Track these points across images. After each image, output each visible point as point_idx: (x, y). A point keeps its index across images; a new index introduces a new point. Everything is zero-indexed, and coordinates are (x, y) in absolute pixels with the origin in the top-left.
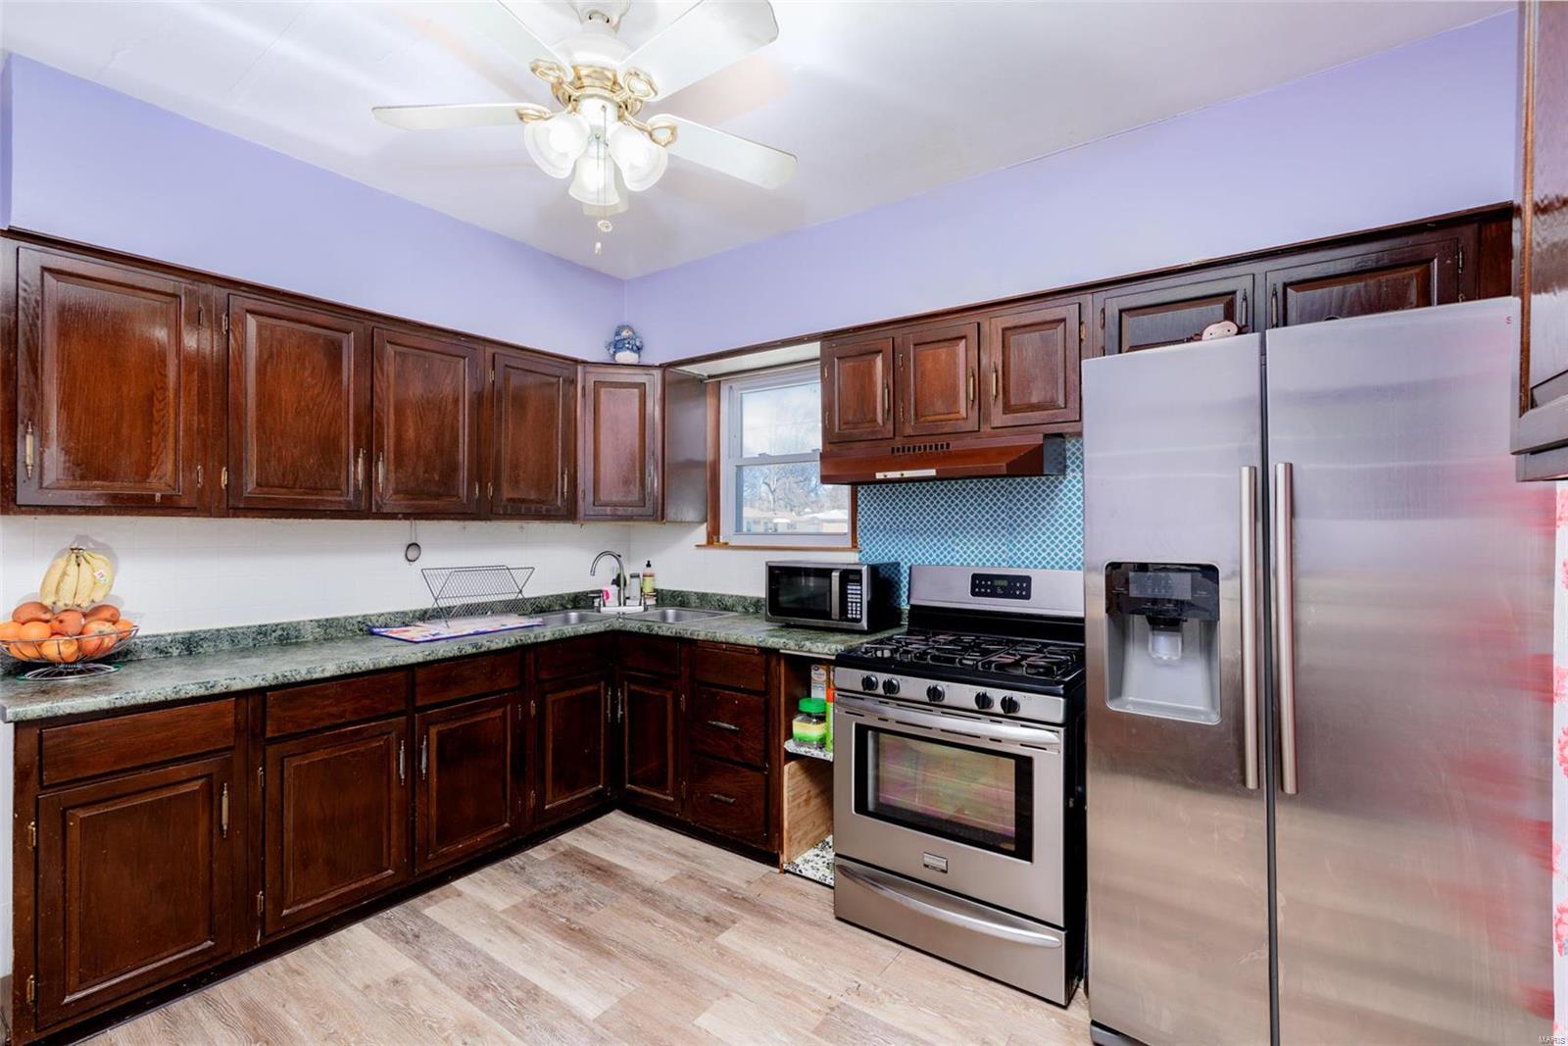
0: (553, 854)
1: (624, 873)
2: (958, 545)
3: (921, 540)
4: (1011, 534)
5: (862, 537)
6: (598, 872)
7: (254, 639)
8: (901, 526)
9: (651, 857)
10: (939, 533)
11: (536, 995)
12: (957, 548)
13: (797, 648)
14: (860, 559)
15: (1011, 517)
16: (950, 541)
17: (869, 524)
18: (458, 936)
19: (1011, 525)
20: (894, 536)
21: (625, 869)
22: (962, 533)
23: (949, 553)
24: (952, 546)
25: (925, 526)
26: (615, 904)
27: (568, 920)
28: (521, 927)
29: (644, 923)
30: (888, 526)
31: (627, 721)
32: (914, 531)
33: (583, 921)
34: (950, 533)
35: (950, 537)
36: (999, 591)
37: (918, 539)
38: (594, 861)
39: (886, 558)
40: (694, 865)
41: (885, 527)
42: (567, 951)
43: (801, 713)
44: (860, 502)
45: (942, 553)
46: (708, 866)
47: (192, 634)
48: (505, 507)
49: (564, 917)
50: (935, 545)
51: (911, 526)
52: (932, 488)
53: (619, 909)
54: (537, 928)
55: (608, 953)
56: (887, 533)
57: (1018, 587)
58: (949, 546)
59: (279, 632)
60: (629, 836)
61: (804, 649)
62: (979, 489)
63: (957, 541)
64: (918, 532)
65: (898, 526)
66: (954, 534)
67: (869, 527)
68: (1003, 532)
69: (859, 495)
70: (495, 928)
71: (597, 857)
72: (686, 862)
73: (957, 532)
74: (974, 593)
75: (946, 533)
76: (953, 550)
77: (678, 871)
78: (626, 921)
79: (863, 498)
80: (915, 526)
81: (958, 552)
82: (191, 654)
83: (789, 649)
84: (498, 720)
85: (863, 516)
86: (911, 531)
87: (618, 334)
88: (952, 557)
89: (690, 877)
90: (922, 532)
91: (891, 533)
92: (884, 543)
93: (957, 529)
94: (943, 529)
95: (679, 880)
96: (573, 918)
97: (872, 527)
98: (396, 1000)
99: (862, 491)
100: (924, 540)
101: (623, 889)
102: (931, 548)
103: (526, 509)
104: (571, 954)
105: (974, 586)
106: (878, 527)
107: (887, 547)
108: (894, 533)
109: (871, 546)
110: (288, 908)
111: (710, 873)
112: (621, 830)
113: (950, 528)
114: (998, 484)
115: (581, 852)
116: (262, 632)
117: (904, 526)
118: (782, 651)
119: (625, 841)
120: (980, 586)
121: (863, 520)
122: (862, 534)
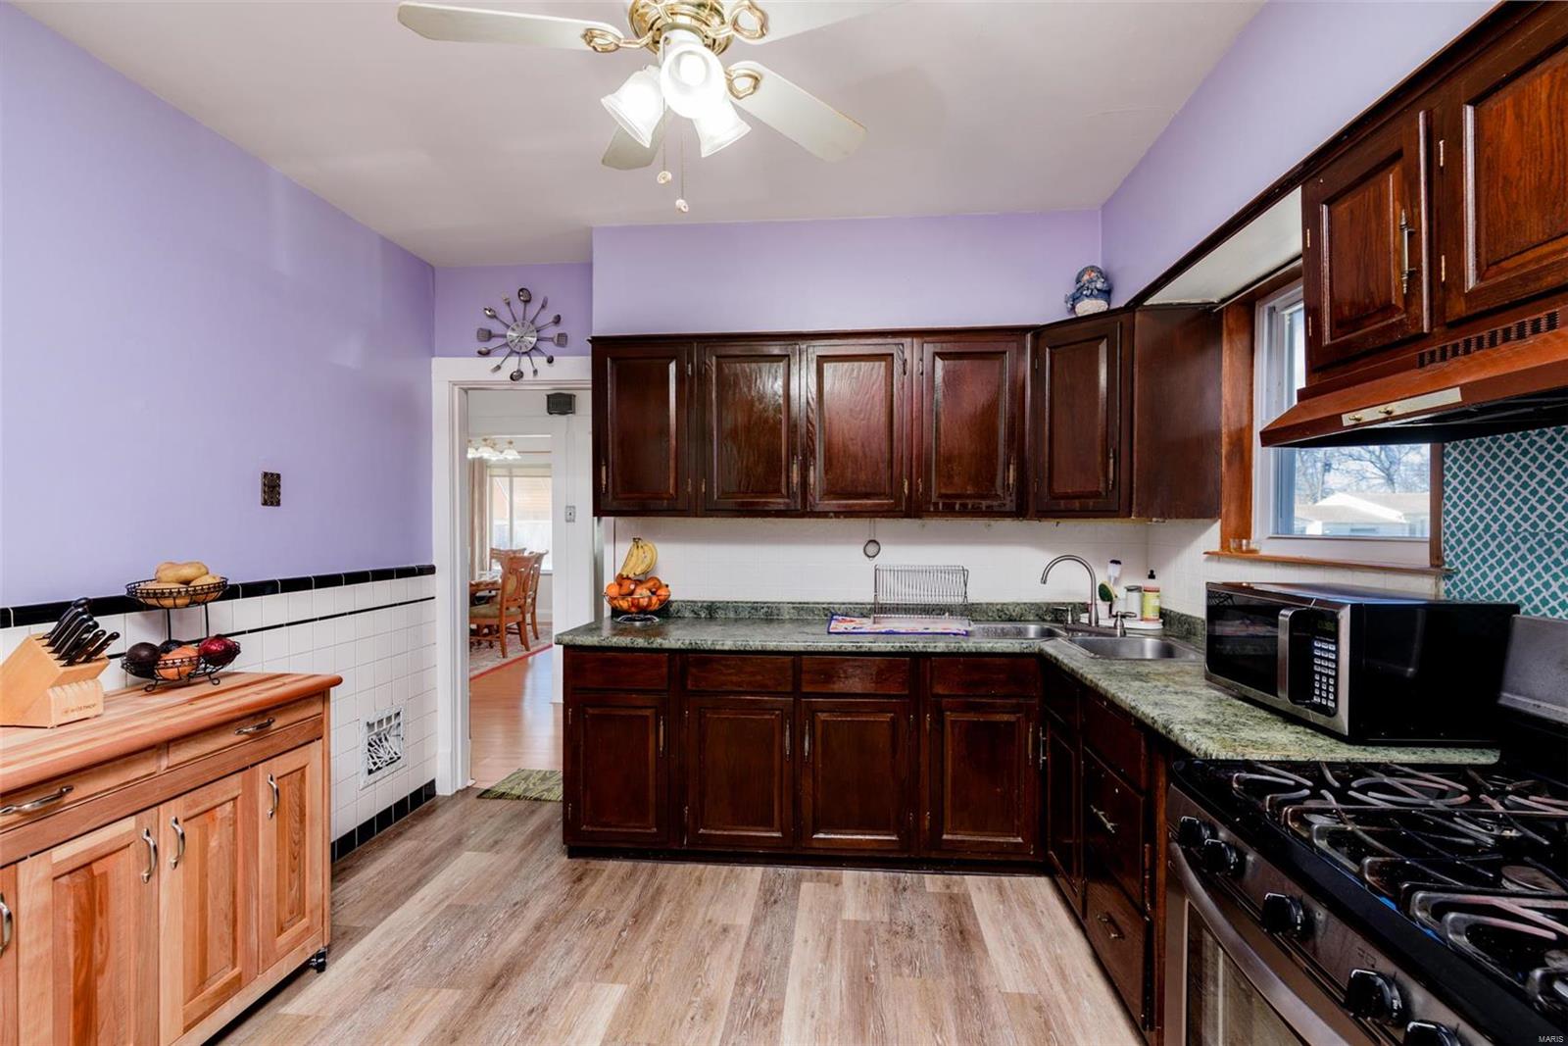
0: (944, 890)
1: (978, 952)
5: (1452, 548)
6: (958, 936)
7: (749, 612)
8: (1542, 525)
9: (1027, 955)
11: (773, 1019)
14: (1448, 589)
17: (1468, 520)
18: (794, 922)
20: (1524, 548)
21: (985, 951)
26: (930, 981)
27: (875, 967)
28: (837, 947)
29: (928, 1024)
30: (1510, 526)
31: (1049, 769)
33: (885, 979)
38: (968, 921)
39: (1505, 595)
40: (1064, 997)
41: (1503, 527)
42: (838, 998)
44: (1448, 476)
46: (1076, 1010)
47: (713, 603)
48: (936, 505)
49: (876, 962)
53: (927, 989)
54: (846, 958)
55: (863, 1030)
56: (1509, 540)
59: (765, 609)
60: (1033, 915)
65: (1534, 525)
67: (1467, 527)
69: (1448, 462)
70: (822, 931)
71: (975, 919)
72: (1057, 987)
77: (1035, 992)
78: (916, 1009)
79: (1455, 468)
82: (711, 617)
84: (885, 725)
85: (1455, 505)
87: (1078, 281)
89: (1039, 1009)
91: (1516, 540)
92: (1500, 562)
95: (1023, 1002)
96: (881, 969)
97: (1474, 528)
98: (707, 945)
99: (1455, 454)
101: (956, 971)
103: (961, 505)
104: (838, 1002)
106: (1487, 529)
107: (1506, 572)
108: (1524, 540)
109: (1471, 566)
110: (704, 829)
111: (1070, 1020)
112: (1033, 903)
115: (969, 907)
116: (755, 607)
117: (1550, 525)
119: (1023, 919)
121: (1455, 512)
122: (1452, 541)
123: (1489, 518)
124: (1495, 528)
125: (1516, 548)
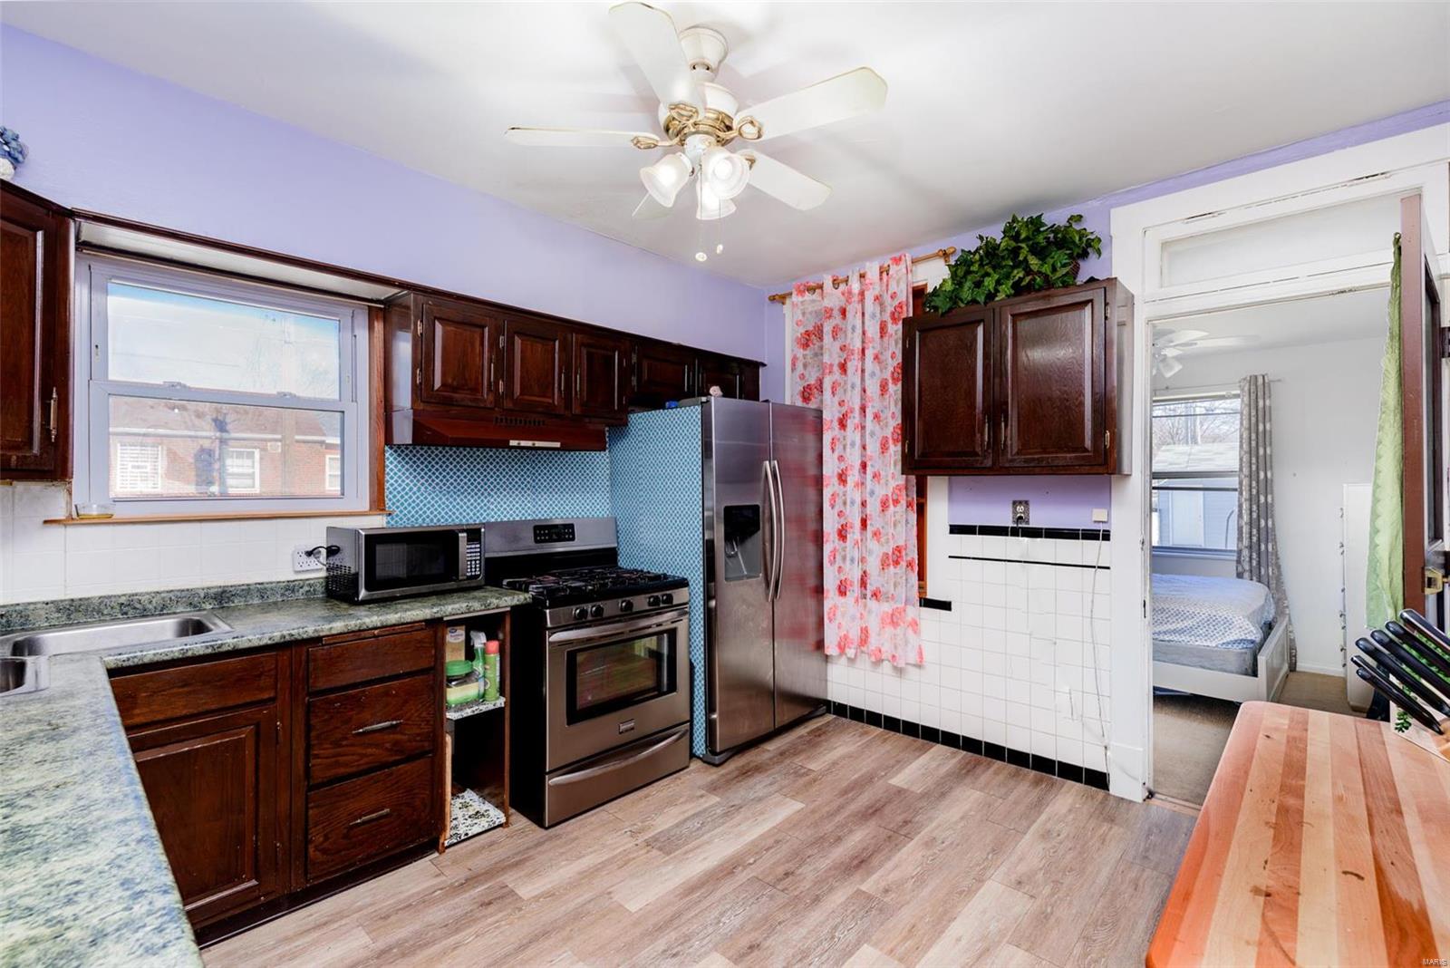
2: (492, 503)
3: (458, 500)
4: (534, 494)
5: (390, 500)
8: (437, 488)
10: (476, 494)
12: (492, 507)
13: (483, 607)
14: (388, 523)
15: (534, 481)
16: (486, 501)
17: (400, 485)
19: (534, 487)
22: (496, 493)
23: (485, 511)
24: (488, 505)
25: (462, 487)
32: (452, 493)
34: (486, 494)
35: (486, 497)
36: (554, 537)
37: (455, 500)
41: (419, 488)
43: (450, 680)
44: (387, 463)
45: (478, 511)
50: (472, 504)
51: (449, 487)
52: (469, 453)
56: (422, 494)
57: (565, 532)
58: (485, 505)
61: (492, 606)
62: (510, 457)
63: (492, 500)
64: (455, 493)
65: (433, 488)
66: (489, 494)
67: (399, 489)
68: (528, 492)
73: (492, 493)
74: (536, 541)
75: (482, 494)
76: (489, 508)
79: (391, 460)
80: (452, 487)
81: (493, 510)
83: (474, 611)
85: (392, 478)
86: (448, 492)
88: (488, 515)
90: (459, 493)
91: (426, 495)
93: (492, 490)
94: (479, 490)
97: (404, 489)
99: (391, 451)
100: (462, 500)
102: (468, 507)
105: (536, 535)
106: (411, 489)
107: (421, 509)
108: (430, 495)
109: (401, 509)
113: (486, 490)
114: (524, 454)
117: (441, 488)
118: (445, 619)
120: (540, 535)
121: (392, 481)
122: (391, 496)
123: (411, 485)
124: (415, 489)
125: (426, 498)
